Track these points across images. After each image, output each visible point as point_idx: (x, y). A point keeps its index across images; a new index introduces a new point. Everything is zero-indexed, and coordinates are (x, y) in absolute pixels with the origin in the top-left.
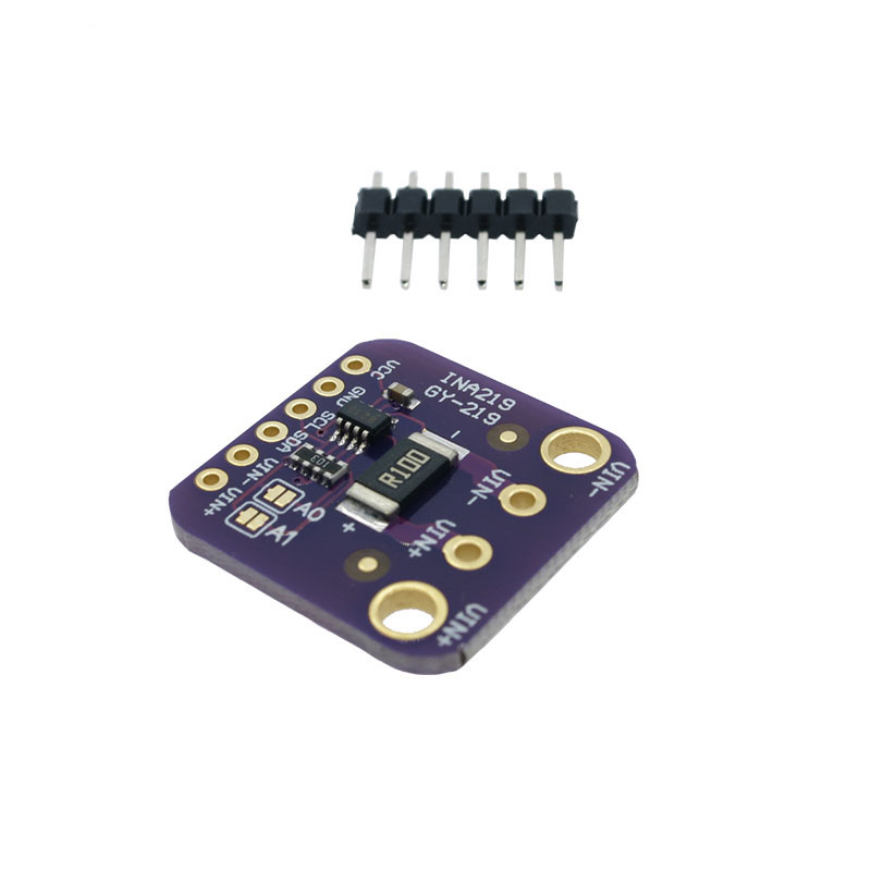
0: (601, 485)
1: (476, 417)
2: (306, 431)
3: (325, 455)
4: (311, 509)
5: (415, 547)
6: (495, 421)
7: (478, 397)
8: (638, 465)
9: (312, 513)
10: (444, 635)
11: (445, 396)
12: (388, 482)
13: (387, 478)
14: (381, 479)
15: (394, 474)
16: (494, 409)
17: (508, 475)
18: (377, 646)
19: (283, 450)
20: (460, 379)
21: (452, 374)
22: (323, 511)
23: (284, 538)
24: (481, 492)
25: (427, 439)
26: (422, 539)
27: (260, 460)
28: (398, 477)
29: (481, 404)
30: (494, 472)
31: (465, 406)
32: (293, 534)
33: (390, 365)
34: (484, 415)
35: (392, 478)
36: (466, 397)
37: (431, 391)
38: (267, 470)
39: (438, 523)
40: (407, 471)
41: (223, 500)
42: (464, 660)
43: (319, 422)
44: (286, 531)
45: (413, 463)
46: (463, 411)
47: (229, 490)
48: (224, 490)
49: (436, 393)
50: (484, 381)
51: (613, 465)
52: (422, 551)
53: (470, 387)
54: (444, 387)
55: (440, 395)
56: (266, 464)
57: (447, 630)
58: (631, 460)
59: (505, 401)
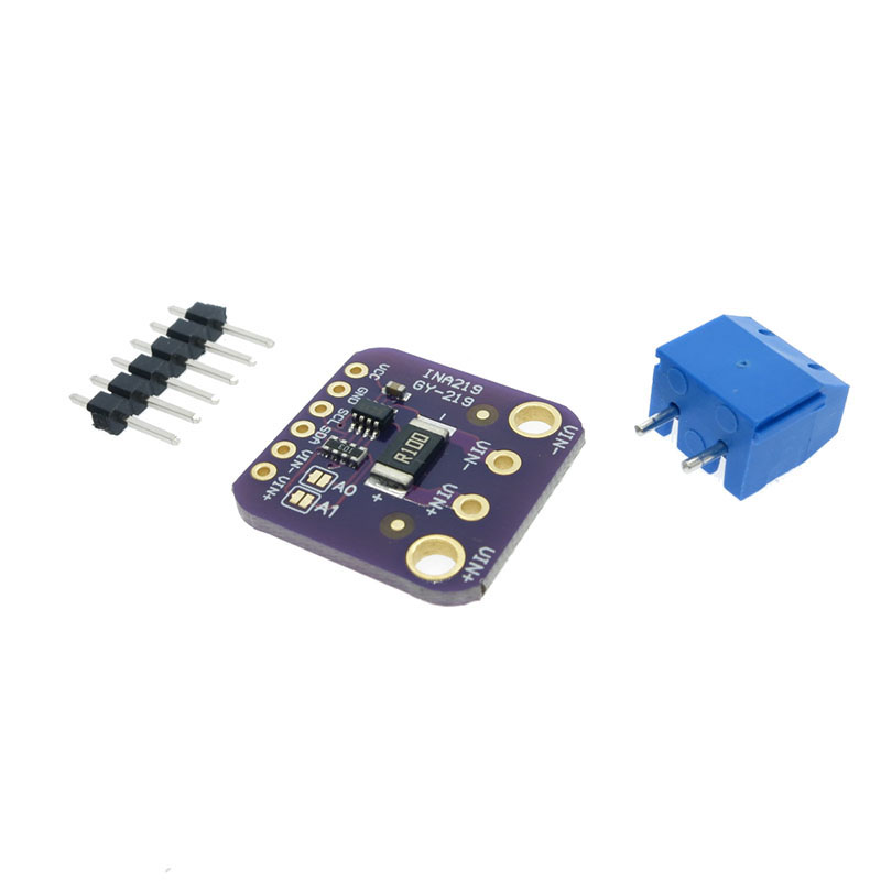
0: (559, 444)
1: (455, 401)
2: (329, 425)
3: (348, 444)
4: (346, 486)
5: (431, 508)
6: (470, 403)
7: (454, 386)
8: (583, 427)
9: (347, 490)
10: (467, 573)
11: (429, 388)
12: (401, 460)
13: (400, 457)
14: (396, 457)
15: (404, 453)
16: (467, 394)
17: (489, 444)
18: (417, 588)
19: (314, 443)
20: (438, 373)
21: (431, 370)
22: (355, 487)
23: (329, 511)
24: (471, 459)
25: (421, 422)
26: (435, 501)
27: (298, 452)
28: (408, 455)
29: (457, 391)
30: (478, 443)
31: (446, 394)
32: (336, 508)
33: (382, 368)
34: (461, 400)
35: (404, 456)
36: (444, 387)
37: (418, 385)
38: (305, 460)
39: (444, 487)
40: (414, 450)
41: (275, 486)
42: (484, 590)
43: (338, 418)
44: (330, 505)
45: (418, 443)
46: (444, 398)
47: (279, 479)
48: (275, 478)
49: (422, 386)
50: (456, 374)
51: (565, 428)
52: (436, 510)
53: (446, 379)
54: (427, 381)
55: (425, 388)
56: (304, 455)
57: (467, 569)
58: (578, 424)
59: (474, 388)
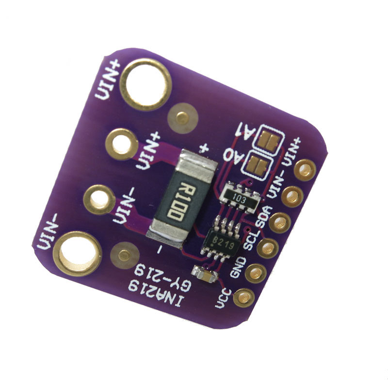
0: (52, 226)
1: (151, 269)
2: (258, 229)
3: (238, 204)
4: (233, 159)
5: (157, 141)
6: (138, 268)
7: (154, 288)
8: (33, 250)
9: (232, 155)
10: (117, 69)
11: (176, 283)
12: (189, 187)
13: (190, 190)
14: (194, 189)
15: (187, 196)
16: (142, 279)
17: (115, 220)
19: (267, 207)
20: (171, 302)
21: (178, 305)
22: (225, 159)
23: (242, 130)
24: (128, 201)
27: (279, 195)
28: (183, 193)
29: (150, 282)
30: (125, 221)
31: (160, 277)
32: (238, 134)
33: (221, 304)
34: (146, 271)
35: (187, 192)
36: (164, 286)
37: (187, 286)
38: (272, 187)
39: (148, 166)
40: (179, 200)
43: (251, 239)
44: (243, 136)
45: (177, 210)
46: (161, 273)
49: (183, 285)
51: (49, 246)
52: (151, 138)
53: (163, 296)
54: (179, 292)
55: (180, 283)
56: (274, 192)
57: (116, 73)
58: (38, 252)
59: (136, 289)
